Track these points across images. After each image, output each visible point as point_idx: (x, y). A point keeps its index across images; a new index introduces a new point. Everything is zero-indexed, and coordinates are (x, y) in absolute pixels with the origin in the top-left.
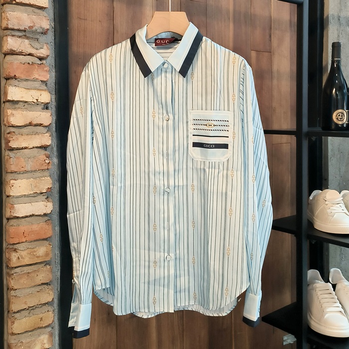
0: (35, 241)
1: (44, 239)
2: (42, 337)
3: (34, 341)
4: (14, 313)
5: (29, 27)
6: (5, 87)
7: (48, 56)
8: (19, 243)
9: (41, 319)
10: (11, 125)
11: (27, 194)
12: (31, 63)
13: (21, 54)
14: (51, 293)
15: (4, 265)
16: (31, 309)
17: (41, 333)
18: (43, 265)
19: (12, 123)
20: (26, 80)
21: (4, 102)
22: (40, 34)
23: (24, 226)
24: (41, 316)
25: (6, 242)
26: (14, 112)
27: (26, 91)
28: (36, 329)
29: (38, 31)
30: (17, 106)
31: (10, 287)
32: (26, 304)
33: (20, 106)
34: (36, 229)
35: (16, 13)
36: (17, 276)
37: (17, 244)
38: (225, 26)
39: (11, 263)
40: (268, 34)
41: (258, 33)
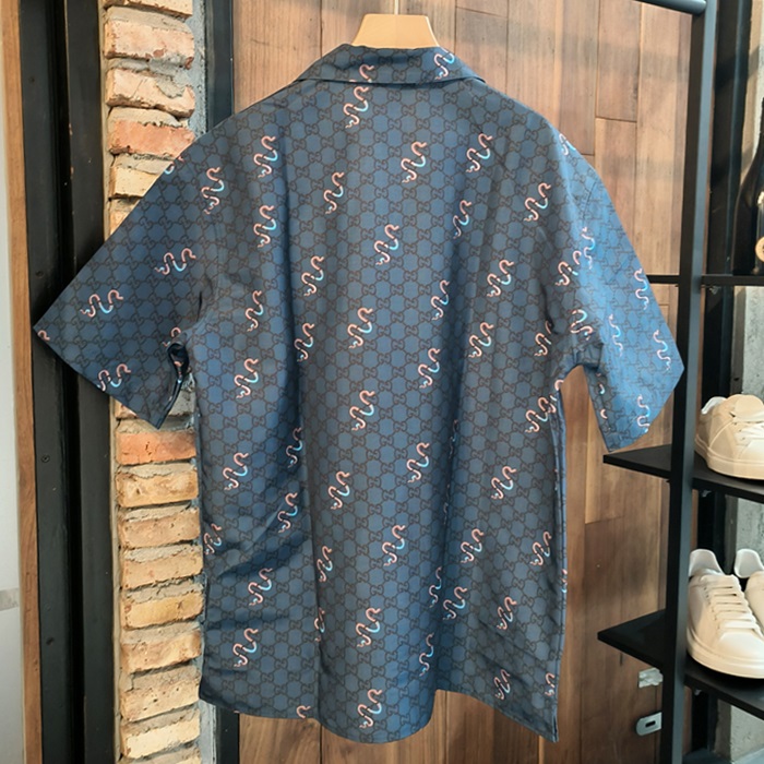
0: (168, 462)
1: (184, 461)
2: (182, 637)
3: (167, 643)
4: (131, 590)
5: (155, 53)
7: (192, 111)
8: (138, 464)
9: (180, 605)
12: (158, 124)
13: (139, 105)
14: (198, 558)
15: (113, 504)
16: (160, 586)
17: (179, 632)
18: (184, 507)
20: (151, 157)
21: (110, 200)
22: (176, 68)
23: (147, 434)
24: (180, 599)
25: (116, 462)
27: (150, 177)
28: (169, 623)
29: (173, 60)
32: (152, 576)
34: (170, 441)
35: (129, 24)
37: (135, 465)
38: (544, 67)
39: (125, 499)
40: (631, 85)
41: (611, 82)
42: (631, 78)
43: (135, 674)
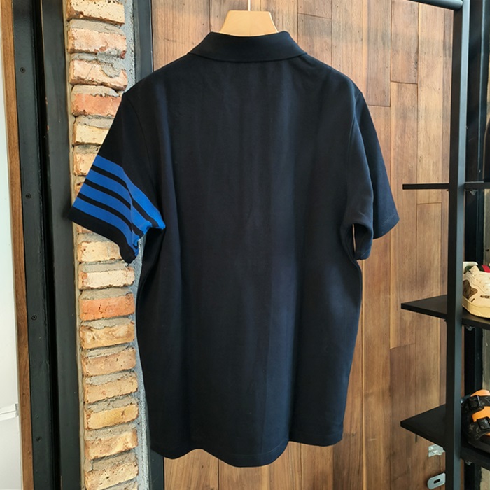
0: (115, 317)
1: (125, 317)
2: (124, 434)
3: (115, 438)
4: (90, 404)
5: (100, 49)
6: (74, 126)
7: (126, 86)
8: (94, 320)
9: (123, 413)
10: (81, 174)
11: (102, 260)
12: (104, 95)
13: (91, 83)
14: (135, 381)
15: (78, 347)
16: (110, 400)
17: (123, 431)
18: (124, 348)
19: (82, 171)
20: (99, 117)
21: (73, 146)
22: (115, 58)
23: (99, 299)
24: (123, 409)
25: (80, 319)
26: (84, 157)
27: (98, 131)
28: (116, 425)
29: (112, 53)
30: (88, 150)
31: (85, 373)
32: (104, 394)
33: (92, 150)
34: (115, 304)
35: (83, 30)
36: (93, 360)
37: (92, 321)
38: (356, 50)
39: (85, 344)
40: (413, 60)
41: (400, 58)
42: (413, 55)
43: (94, 460)
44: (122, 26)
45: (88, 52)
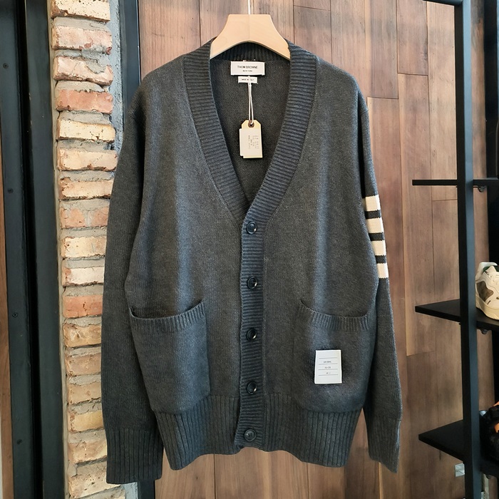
0: (99, 316)
4: (74, 405)
5: (86, 45)
6: (57, 122)
7: (111, 82)
8: (78, 317)
10: (64, 169)
11: (86, 256)
12: (88, 91)
13: (75, 79)
15: (62, 346)
16: (95, 402)
19: (66, 166)
20: (83, 112)
21: (57, 141)
22: (100, 54)
23: (84, 297)
25: (63, 316)
26: (68, 152)
28: (101, 428)
29: (97, 50)
30: (72, 145)
31: (69, 372)
33: (76, 145)
35: (68, 28)
36: (77, 359)
37: (76, 318)
38: (359, 41)
39: (69, 342)
40: (422, 51)
41: (407, 50)
42: (422, 46)
43: (78, 464)
44: (108, 23)
45: (72, 49)
